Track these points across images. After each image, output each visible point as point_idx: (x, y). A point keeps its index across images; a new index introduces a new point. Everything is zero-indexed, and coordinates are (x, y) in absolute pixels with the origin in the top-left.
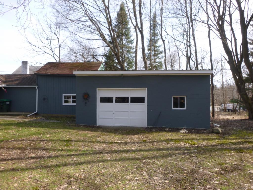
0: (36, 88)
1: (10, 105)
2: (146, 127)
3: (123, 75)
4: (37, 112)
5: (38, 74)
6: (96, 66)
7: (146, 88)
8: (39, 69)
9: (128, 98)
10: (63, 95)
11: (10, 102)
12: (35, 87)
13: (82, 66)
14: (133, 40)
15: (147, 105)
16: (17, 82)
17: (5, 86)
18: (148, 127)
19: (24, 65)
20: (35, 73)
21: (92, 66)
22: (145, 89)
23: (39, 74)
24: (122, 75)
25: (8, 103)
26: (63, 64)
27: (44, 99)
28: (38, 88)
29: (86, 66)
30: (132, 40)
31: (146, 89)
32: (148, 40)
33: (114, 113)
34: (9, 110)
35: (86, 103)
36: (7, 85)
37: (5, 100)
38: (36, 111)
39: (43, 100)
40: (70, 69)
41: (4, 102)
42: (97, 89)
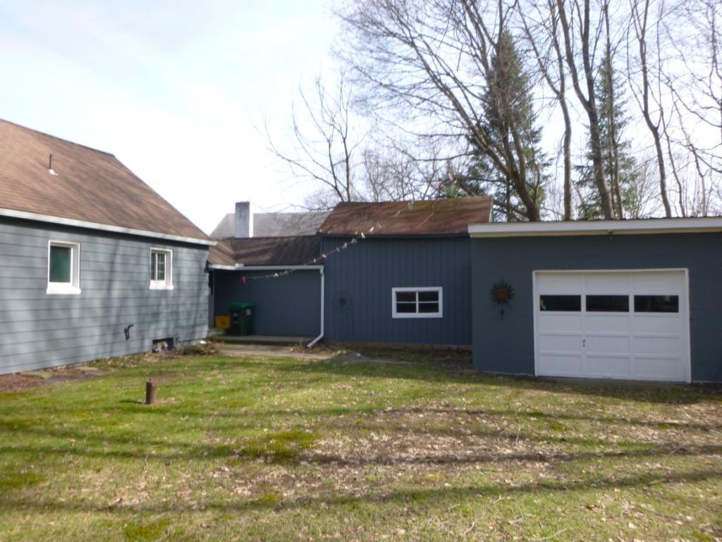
0: (322, 271)
1: (251, 318)
2: (689, 381)
3: (613, 234)
4: (322, 335)
5: (326, 234)
6: (479, 210)
7: (686, 270)
8: (326, 222)
9: (626, 298)
10: (395, 290)
11: (253, 308)
12: (318, 270)
13: (438, 209)
14: (537, 132)
15: (690, 320)
16: (267, 257)
17: (241, 269)
18: (695, 381)
19: (241, 211)
20: (318, 233)
21: (466, 211)
22: (681, 271)
23: (330, 234)
24: (611, 232)
25: (248, 312)
26: (384, 207)
27: (343, 301)
28: (324, 270)
29: (450, 209)
30: (535, 130)
31: (684, 271)
32: (587, 127)
33: (584, 341)
34: (250, 332)
35: (502, 312)
36: (245, 265)
37: (244, 305)
38: (319, 334)
39: (339, 303)
40: (405, 218)
41: (241, 309)
42: (534, 273)
